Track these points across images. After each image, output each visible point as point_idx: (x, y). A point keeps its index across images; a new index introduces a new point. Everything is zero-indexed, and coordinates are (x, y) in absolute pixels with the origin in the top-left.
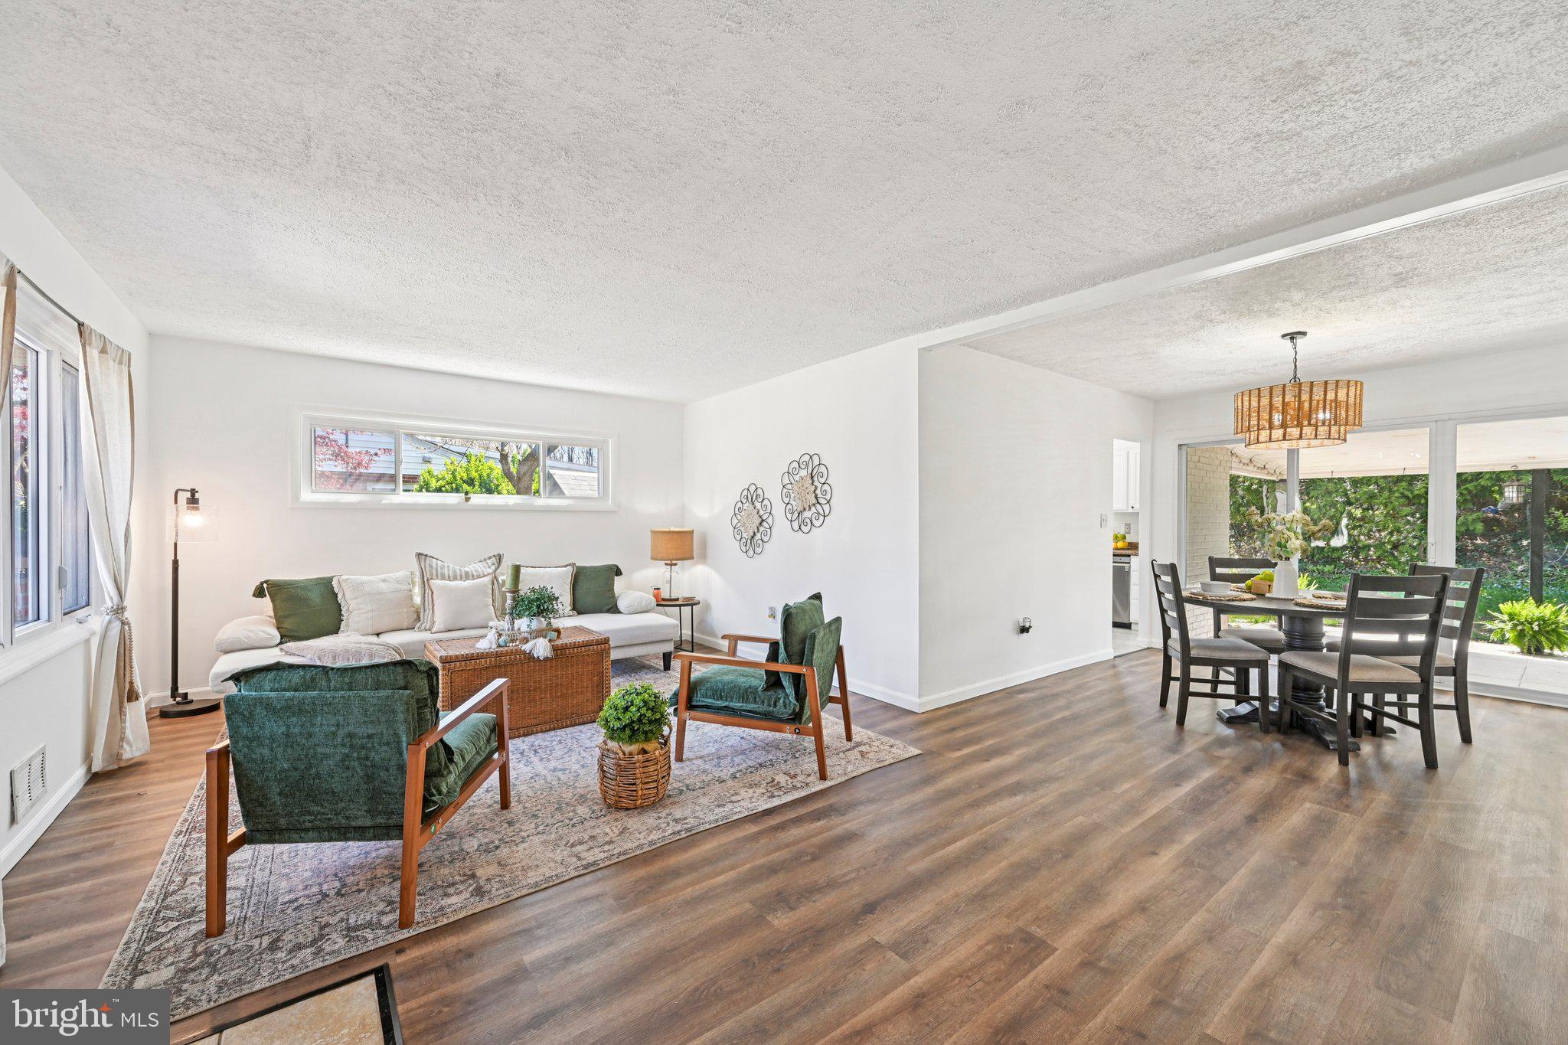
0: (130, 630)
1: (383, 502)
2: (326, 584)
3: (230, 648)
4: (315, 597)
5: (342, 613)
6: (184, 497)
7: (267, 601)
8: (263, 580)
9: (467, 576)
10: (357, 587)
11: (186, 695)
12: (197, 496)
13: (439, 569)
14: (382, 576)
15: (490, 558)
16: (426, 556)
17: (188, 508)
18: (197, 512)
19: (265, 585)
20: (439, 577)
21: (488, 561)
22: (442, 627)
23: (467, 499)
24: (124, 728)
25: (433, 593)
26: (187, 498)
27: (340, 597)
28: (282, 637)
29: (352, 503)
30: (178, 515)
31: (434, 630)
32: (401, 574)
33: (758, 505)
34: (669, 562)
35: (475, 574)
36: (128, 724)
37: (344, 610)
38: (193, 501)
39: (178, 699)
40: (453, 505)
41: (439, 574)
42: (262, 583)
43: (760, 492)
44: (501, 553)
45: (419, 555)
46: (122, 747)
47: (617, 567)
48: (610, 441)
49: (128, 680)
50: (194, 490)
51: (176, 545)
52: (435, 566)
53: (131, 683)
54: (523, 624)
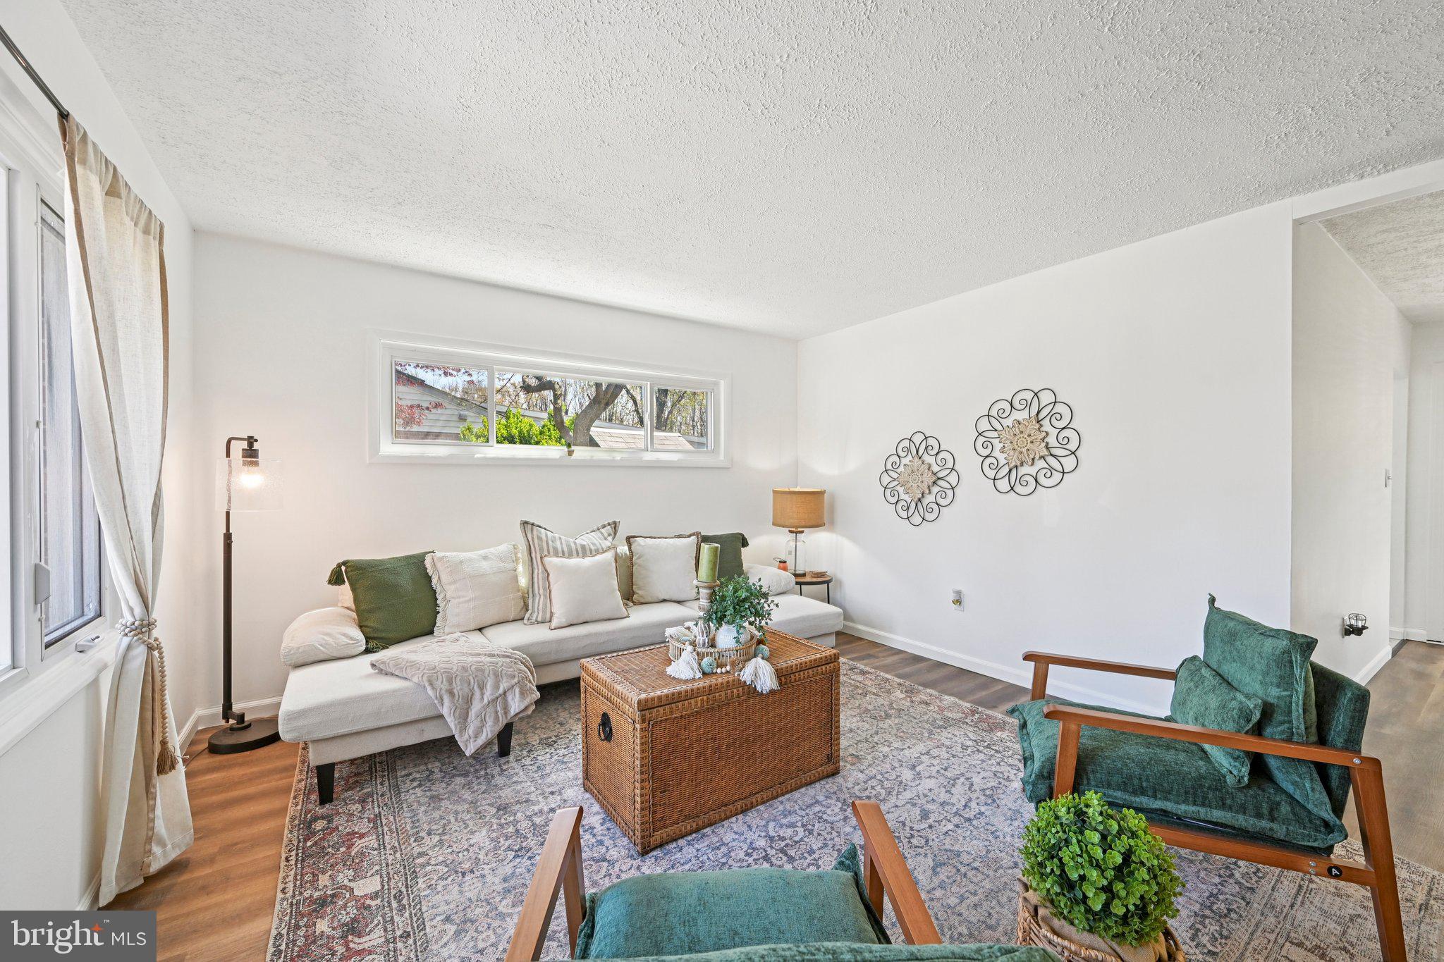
0: (161, 658)
1: (476, 456)
2: (417, 562)
3: (301, 661)
4: (405, 581)
5: (438, 602)
6: (238, 447)
7: (346, 588)
8: (341, 561)
9: (584, 552)
10: (456, 567)
11: (241, 718)
12: (256, 446)
13: (550, 542)
14: (482, 552)
15: (604, 527)
16: (533, 524)
17: (245, 463)
18: (256, 468)
19: (343, 568)
20: (552, 553)
21: (603, 530)
22: (564, 621)
23: (570, 453)
24: (153, 820)
25: (548, 574)
26: (243, 450)
27: (434, 581)
28: (368, 639)
29: (440, 457)
30: (230, 473)
31: (554, 624)
32: (504, 548)
33: (927, 459)
34: (794, 529)
35: (593, 548)
36: (159, 811)
37: (440, 597)
38: (251, 453)
39: (232, 721)
40: (555, 460)
41: (551, 550)
42: (339, 566)
43: (931, 441)
44: (617, 520)
45: (525, 523)
46: (150, 851)
47: (741, 534)
48: (722, 382)
49: (158, 738)
50: (252, 437)
51: (228, 514)
52: (544, 538)
53: (164, 743)
54: (726, 637)
